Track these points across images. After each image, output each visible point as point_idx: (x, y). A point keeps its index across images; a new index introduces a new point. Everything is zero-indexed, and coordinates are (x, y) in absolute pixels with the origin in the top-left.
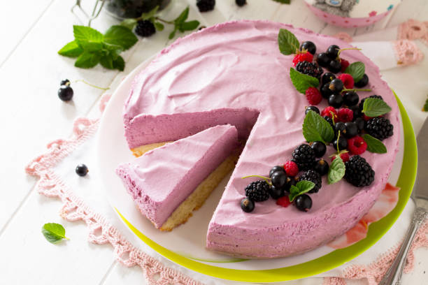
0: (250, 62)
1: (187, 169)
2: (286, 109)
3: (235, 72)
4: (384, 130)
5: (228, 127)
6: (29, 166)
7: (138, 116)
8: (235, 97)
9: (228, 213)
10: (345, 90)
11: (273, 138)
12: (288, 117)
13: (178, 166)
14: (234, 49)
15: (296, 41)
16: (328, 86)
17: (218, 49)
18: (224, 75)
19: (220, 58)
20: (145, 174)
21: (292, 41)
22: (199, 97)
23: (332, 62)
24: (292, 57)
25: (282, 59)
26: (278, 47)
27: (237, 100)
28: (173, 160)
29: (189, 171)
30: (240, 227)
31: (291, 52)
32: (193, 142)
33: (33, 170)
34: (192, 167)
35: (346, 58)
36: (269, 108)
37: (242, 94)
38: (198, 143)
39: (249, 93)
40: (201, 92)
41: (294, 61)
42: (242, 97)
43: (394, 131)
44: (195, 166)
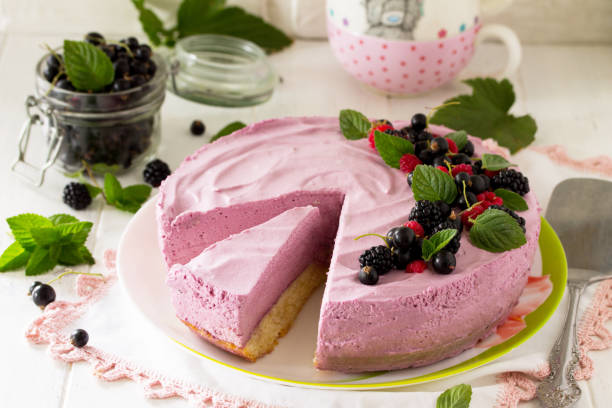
2: (379, 184)
5: (310, 209)
6: (30, 331)
7: (181, 214)
8: (306, 180)
9: (344, 289)
11: (375, 211)
12: (385, 190)
15: (365, 122)
20: (213, 271)
21: (360, 122)
22: (258, 187)
24: (365, 140)
27: (310, 183)
29: (274, 258)
30: (367, 300)
31: (362, 136)
32: (268, 228)
33: (37, 336)
34: (276, 252)
36: (356, 183)
37: (314, 177)
38: (274, 228)
39: (324, 175)
40: (259, 181)
42: (317, 179)
44: (280, 251)
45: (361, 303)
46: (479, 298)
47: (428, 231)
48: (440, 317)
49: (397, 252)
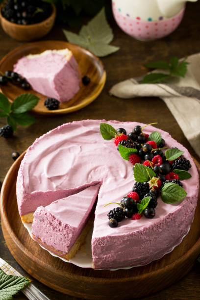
0: (88, 149)
1: (86, 210)
2: (120, 172)
3: (82, 157)
4: (185, 165)
8: (88, 174)
10: (153, 150)
11: (116, 189)
12: (122, 175)
13: (78, 209)
14: (76, 142)
16: (142, 150)
17: (67, 144)
18: (76, 160)
19: (69, 149)
22: (68, 178)
23: (139, 137)
24: (113, 140)
25: (107, 143)
26: (101, 136)
27: (90, 176)
28: (73, 206)
30: (113, 235)
31: (111, 137)
32: (80, 196)
35: (146, 133)
37: (91, 171)
38: (83, 197)
39: (95, 169)
40: (67, 174)
41: (115, 143)
42: (92, 172)
43: (191, 164)
44: (89, 209)
45: (110, 237)
46: (169, 229)
47: (141, 197)
48: (151, 240)
49: (126, 210)
